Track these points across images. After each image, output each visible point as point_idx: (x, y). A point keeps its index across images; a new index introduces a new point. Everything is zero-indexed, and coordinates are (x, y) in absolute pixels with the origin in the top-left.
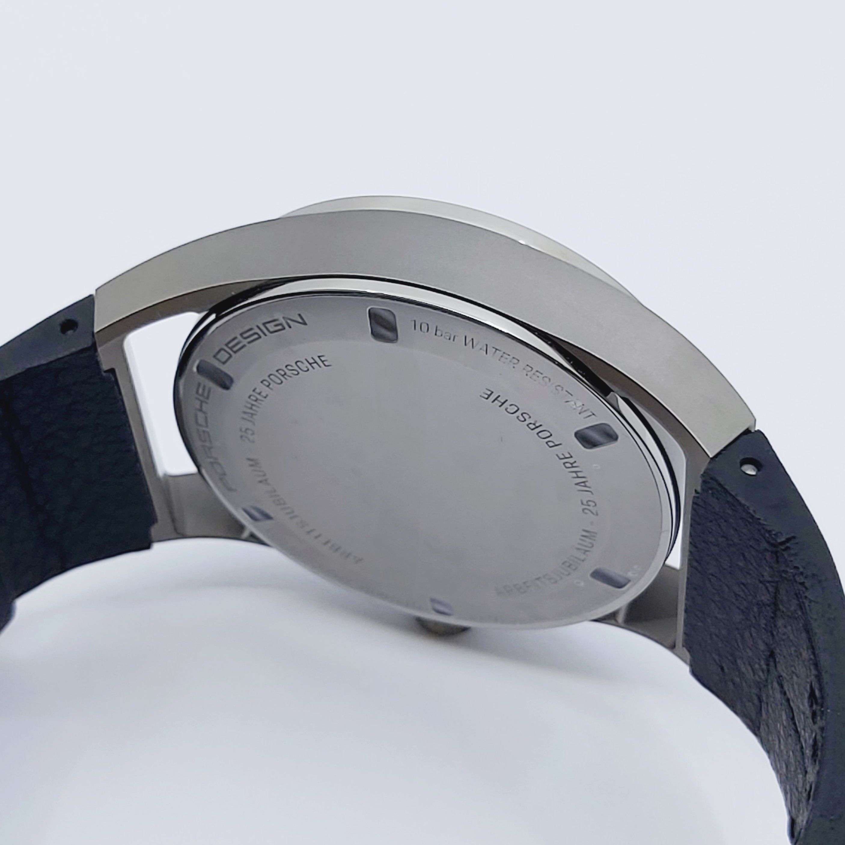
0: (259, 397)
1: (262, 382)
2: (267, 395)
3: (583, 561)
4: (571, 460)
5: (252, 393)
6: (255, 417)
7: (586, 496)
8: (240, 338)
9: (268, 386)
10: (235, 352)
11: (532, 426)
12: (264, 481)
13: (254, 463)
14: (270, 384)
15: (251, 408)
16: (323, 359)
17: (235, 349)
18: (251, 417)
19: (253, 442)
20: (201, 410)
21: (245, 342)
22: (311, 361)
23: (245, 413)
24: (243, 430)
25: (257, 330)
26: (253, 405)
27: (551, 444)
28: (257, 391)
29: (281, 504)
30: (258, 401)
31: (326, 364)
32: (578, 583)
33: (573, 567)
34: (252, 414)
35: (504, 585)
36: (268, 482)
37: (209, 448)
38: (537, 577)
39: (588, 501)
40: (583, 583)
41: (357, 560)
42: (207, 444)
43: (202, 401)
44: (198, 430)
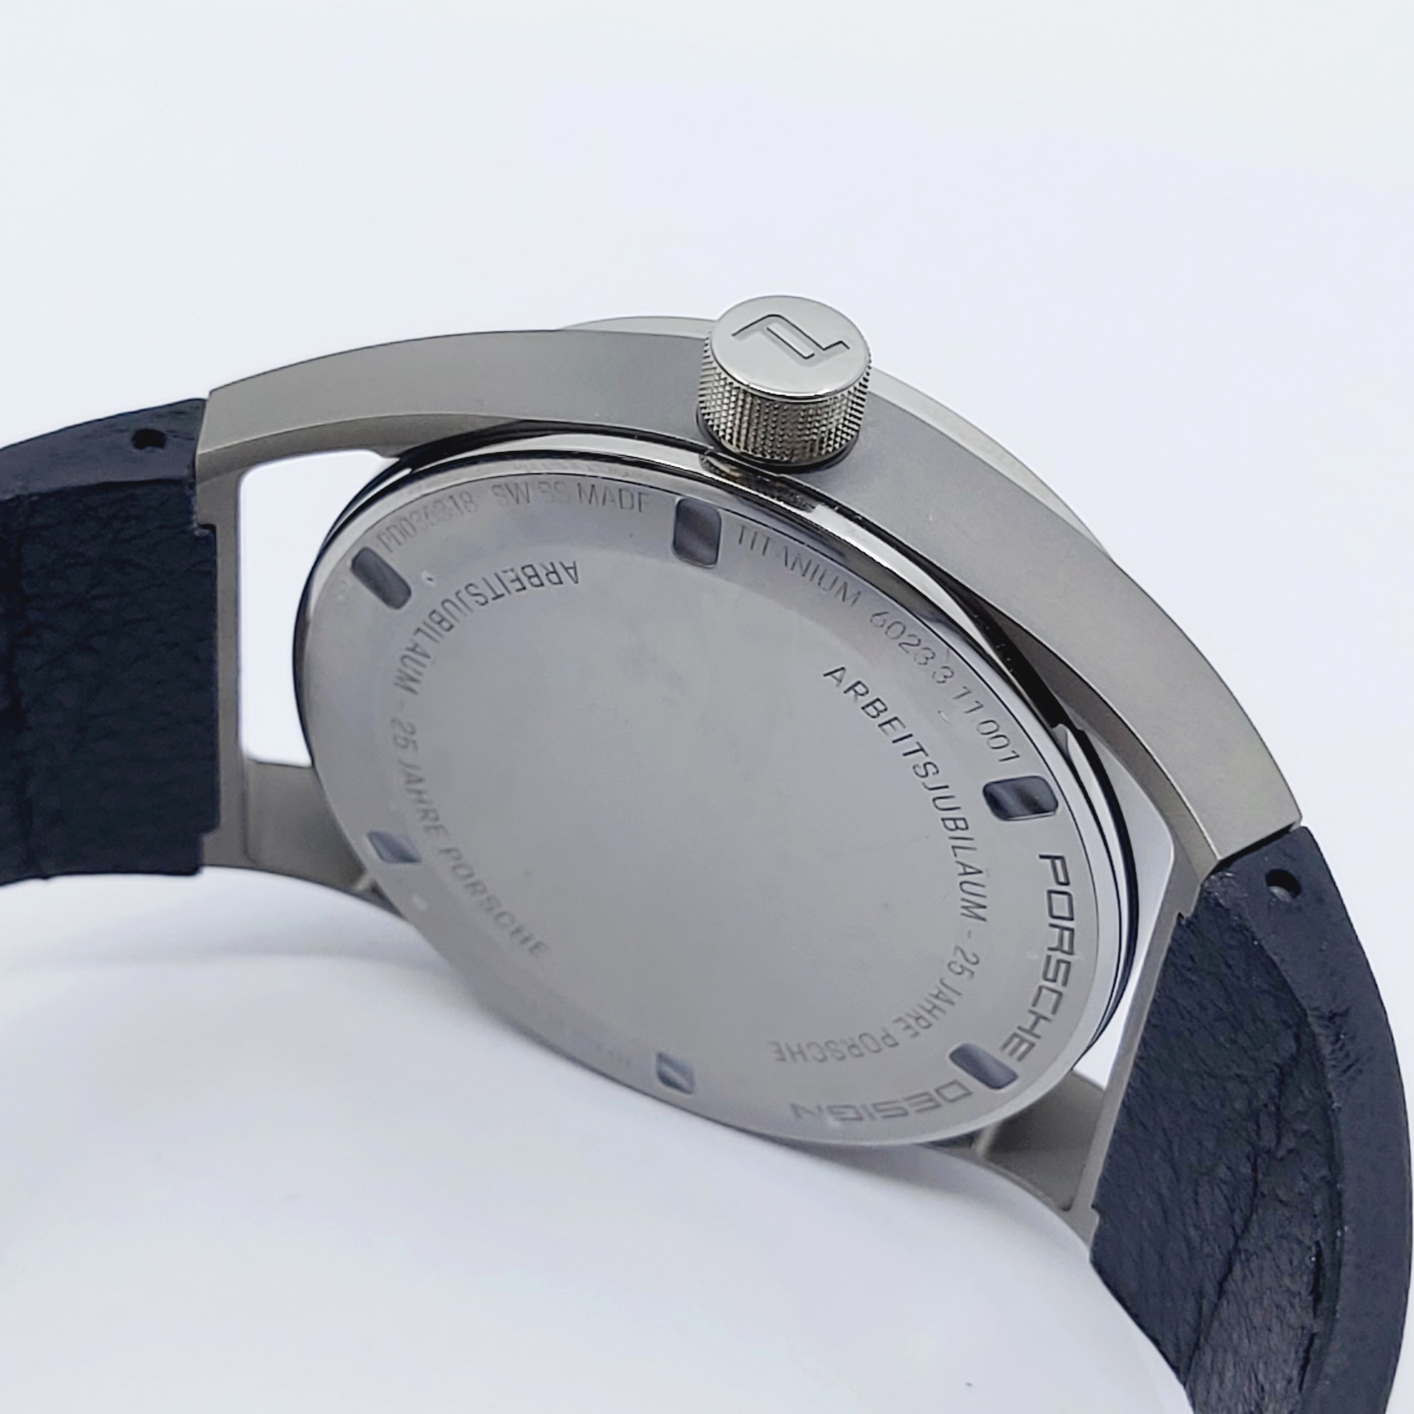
0: (912, 1022)
1: (896, 1044)
2: (896, 1021)
3: (419, 630)
5: (922, 1032)
6: (935, 992)
8: (911, 1110)
9: (888, 1036)
10: (928, 1094)
12: (968, 870)
14: (883, 1038)
15: (935, 1007)
17: (926, 1098)
18: (940, 992)
19: (957, 948)
20: (1040, 1017)
21: (905, 1105)
23: (950, 1002)
24: (967, 974)
25: (878, 1115)
26: (929, 1012)
28: (910, 1032)
29: (954, 820)
30: (916, 1015)
31: (775, 1048)
32: (430, 579)
33: (435, 616)
34: (937, 997)
35: (560, 586)
36: (961, 870)
37: (1059, 949)
38: (500, 600)
39: (405, 747)
40: (425, 575)
41: (837, 674)
42: (1059, 955)
43: (1030, 1032)
44: (1065, 983)
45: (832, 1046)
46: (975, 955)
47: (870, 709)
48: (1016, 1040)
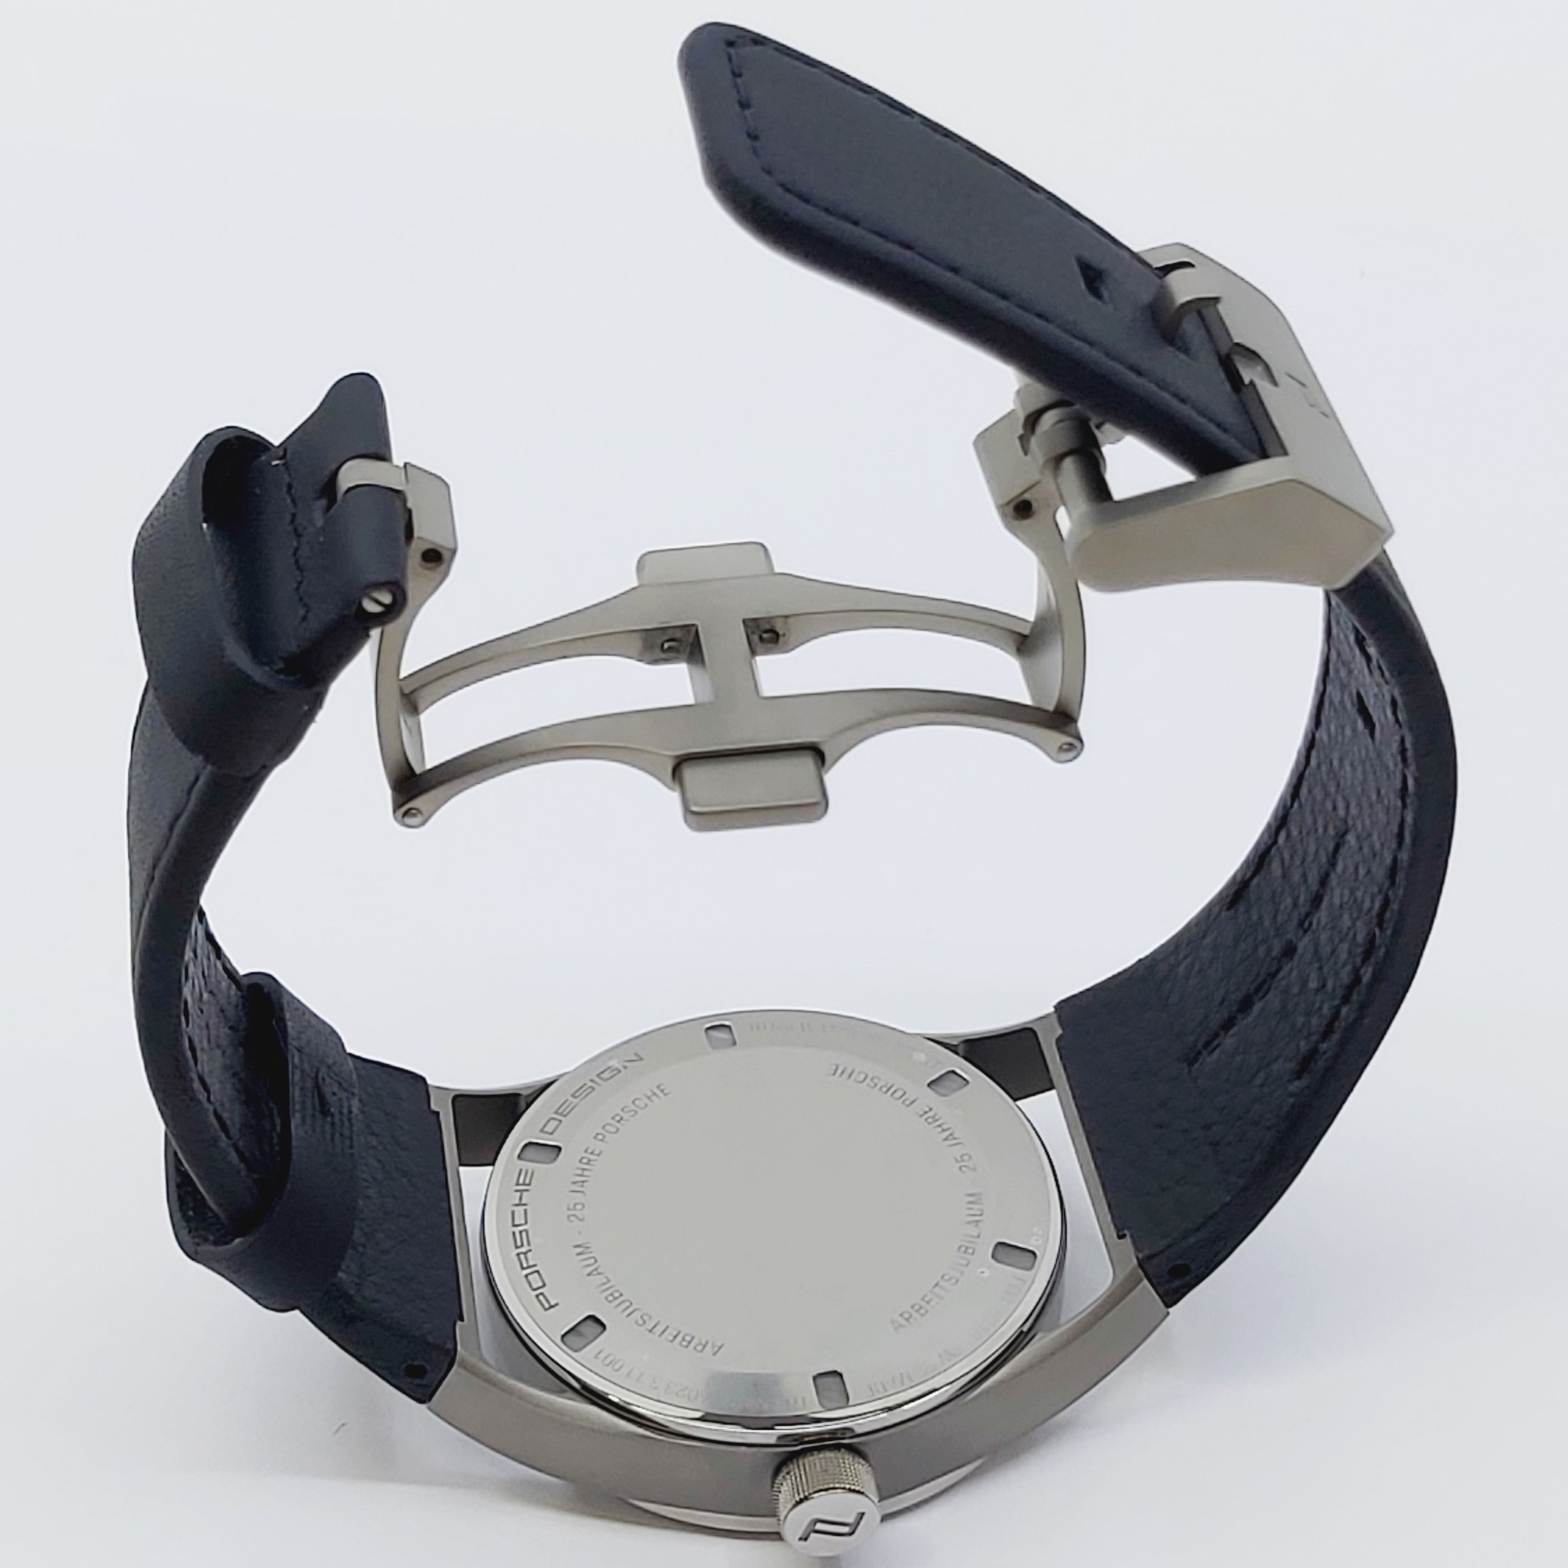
0: (592, 1157)
1: (595, 1138)
2: (601, 1152)
3: (978, 1236)
4: (931, 1114)
5: (584, 1155)
6: (585, 1184)
7: (957, 1151)
8: (571, 1099)
9: (602, 1140)
10: (565, 1117)
11: (885, 1089)
12: (596, 1272)
13: (583, 1249)
14: (604, 1137)
15: (581, 1175)
16: (662, 1087)
17: (565, 1114)
18: (582, 1186)
19: (582, 1220)
20: (519, 1204)
21: (576, 1101)
22: (650, 1094)
23: (574, 1183)
24: (571, 1207)
25: (590, 1084)
26: (584, 1169)
27: (908, 1102)
28: (590, 1151)
29: (616, 1298)
30: (591, 1163)
31: (666, 1091)
32: (982, 1272)
33: (970, 1251)
34: (583, 1182)
35: (900, 1312)
36: (600, 1270)
37: (525, 1253)
38: (934, 1283)
39: (962, 1157)
40: (987, 1274)
41: (716, 1349)
42: (523, 1250)
43: (521, 1191)
44: (514, 1233)
45: (633, 1113)
46: (572, 1221)
47: (688, 1338)
48: (527, 1181)
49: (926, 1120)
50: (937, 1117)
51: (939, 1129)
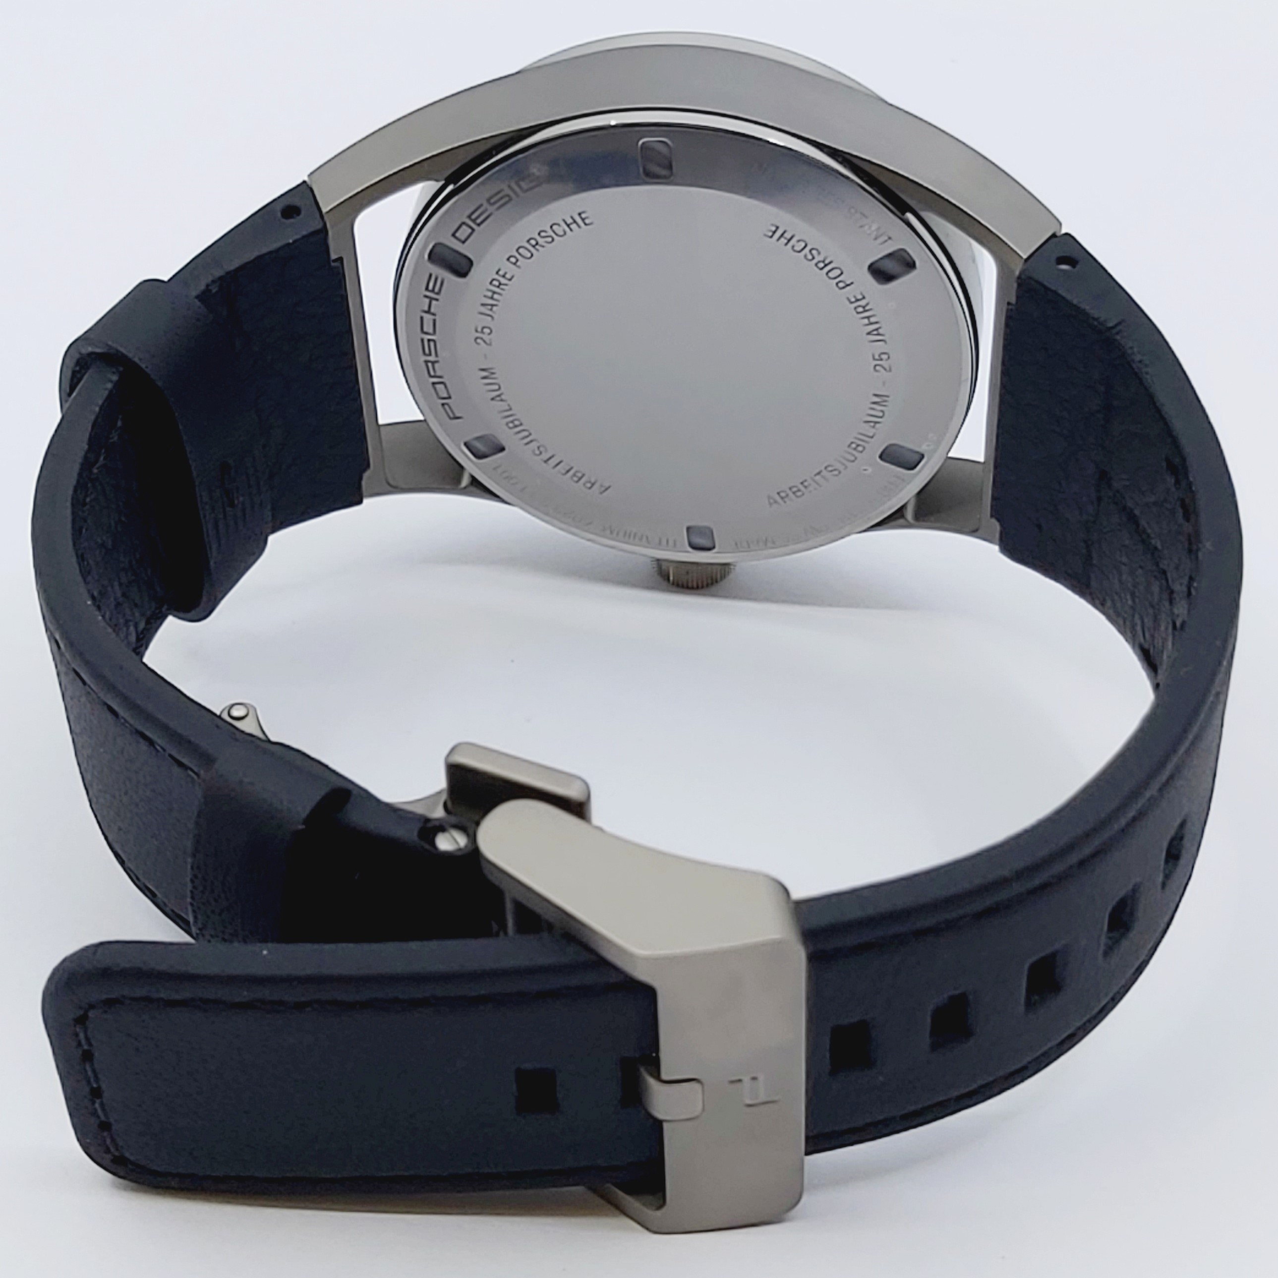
0: (503, 281)
1: (508, 259)
2: (513, 277)
3: (872, 437)
4: (863, 303)
5: (495, 276)
6: (495, 308)
7: (878, 349)
8: (486, 205)
9: (515, 264)
10: (479, 225)
11: (821, 265)
12: (498, 398)
13: (488, 373)
14: (517, 260)
15: (492, 298)
16: (583, 216)
17: (479, 221)
18: (491, 310)
19: (490, 344)
20: (428, 312)
21: (491, 209)
22: (569, 221)
23: (483, 305)
24: (479, 329)
26: (494, 293)
27: (841, 285)
28: (501, 273)
29: (516, 426)
30: (502, 287)
31: (587, 221)
32: (865, 470)
33: (860, 449)
34: (492, 305)
35: (778, 491)
36: (503, 397)
37: (433, 363)
38: (817, 471)
40: (870, 470)
41: (603, 489)
42: (432, 358)
43: (431, 299)
44: (422, 340)
45: (549, 240)
46: (479, 344)
47: (579, 475)
48: (437, 289)
49: (855, 308)
50: (867, 308)
51: (866, 321)
